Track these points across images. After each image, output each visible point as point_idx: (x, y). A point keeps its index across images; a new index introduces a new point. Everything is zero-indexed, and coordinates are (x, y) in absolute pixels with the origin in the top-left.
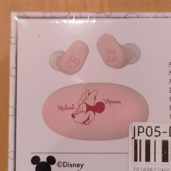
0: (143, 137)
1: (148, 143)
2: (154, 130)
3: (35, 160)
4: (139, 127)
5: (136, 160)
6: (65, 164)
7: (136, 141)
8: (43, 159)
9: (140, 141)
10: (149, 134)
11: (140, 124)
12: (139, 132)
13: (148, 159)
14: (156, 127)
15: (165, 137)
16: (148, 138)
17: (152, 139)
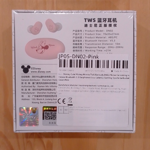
0: (63, 58)
1: (65, 61)
2: (67, 56)
3: (23, 67)
4: (61, 55)
5: (60, 67)
6: (34, 68)
7: (60, 60)
8: (26, 66)
9: (62, 60)
10: (65, 57)
11: (62, 53)
12: (61, 57)
13: (64, 66)
14: (68, 55)
15: (71, 58)
16: (65, 59)
17: (66, 59)
